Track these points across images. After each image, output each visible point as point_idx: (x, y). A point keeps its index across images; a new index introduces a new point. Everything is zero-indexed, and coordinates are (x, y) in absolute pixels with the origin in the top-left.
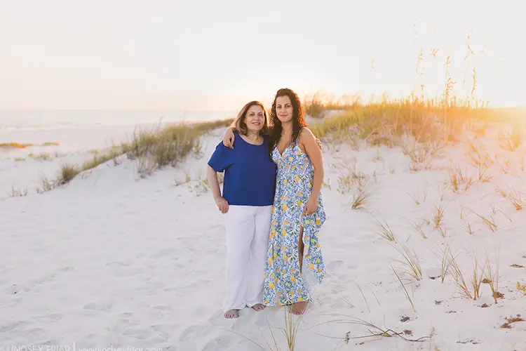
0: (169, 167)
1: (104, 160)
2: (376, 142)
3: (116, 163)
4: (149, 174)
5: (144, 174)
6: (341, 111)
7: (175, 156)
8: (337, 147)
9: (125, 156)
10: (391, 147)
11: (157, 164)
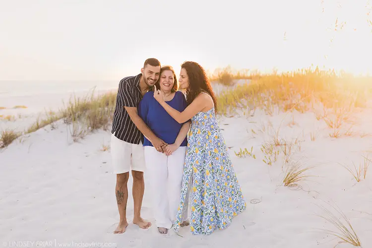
0: (101, 131)
1: (45, 124)
2: (288, 108)
3: (53, 128)
4: (82, 138)
5: (77, 137)
6: (248, 80)
7: (106, 121)
8: (252, 112)
9: (62, 121)
10: (302, 113)
11: (90, 128)
